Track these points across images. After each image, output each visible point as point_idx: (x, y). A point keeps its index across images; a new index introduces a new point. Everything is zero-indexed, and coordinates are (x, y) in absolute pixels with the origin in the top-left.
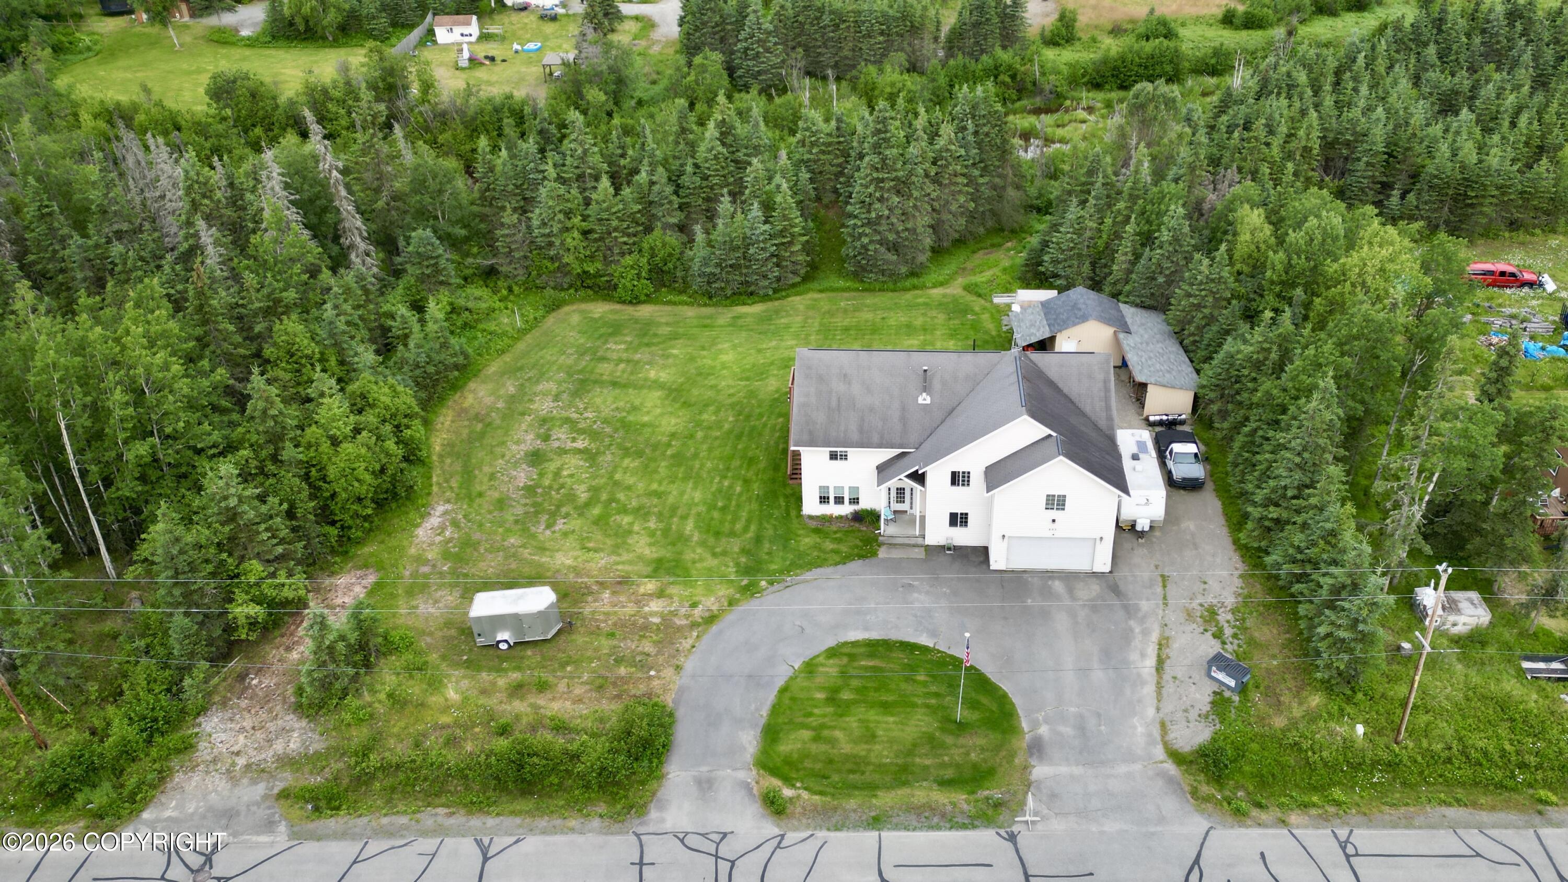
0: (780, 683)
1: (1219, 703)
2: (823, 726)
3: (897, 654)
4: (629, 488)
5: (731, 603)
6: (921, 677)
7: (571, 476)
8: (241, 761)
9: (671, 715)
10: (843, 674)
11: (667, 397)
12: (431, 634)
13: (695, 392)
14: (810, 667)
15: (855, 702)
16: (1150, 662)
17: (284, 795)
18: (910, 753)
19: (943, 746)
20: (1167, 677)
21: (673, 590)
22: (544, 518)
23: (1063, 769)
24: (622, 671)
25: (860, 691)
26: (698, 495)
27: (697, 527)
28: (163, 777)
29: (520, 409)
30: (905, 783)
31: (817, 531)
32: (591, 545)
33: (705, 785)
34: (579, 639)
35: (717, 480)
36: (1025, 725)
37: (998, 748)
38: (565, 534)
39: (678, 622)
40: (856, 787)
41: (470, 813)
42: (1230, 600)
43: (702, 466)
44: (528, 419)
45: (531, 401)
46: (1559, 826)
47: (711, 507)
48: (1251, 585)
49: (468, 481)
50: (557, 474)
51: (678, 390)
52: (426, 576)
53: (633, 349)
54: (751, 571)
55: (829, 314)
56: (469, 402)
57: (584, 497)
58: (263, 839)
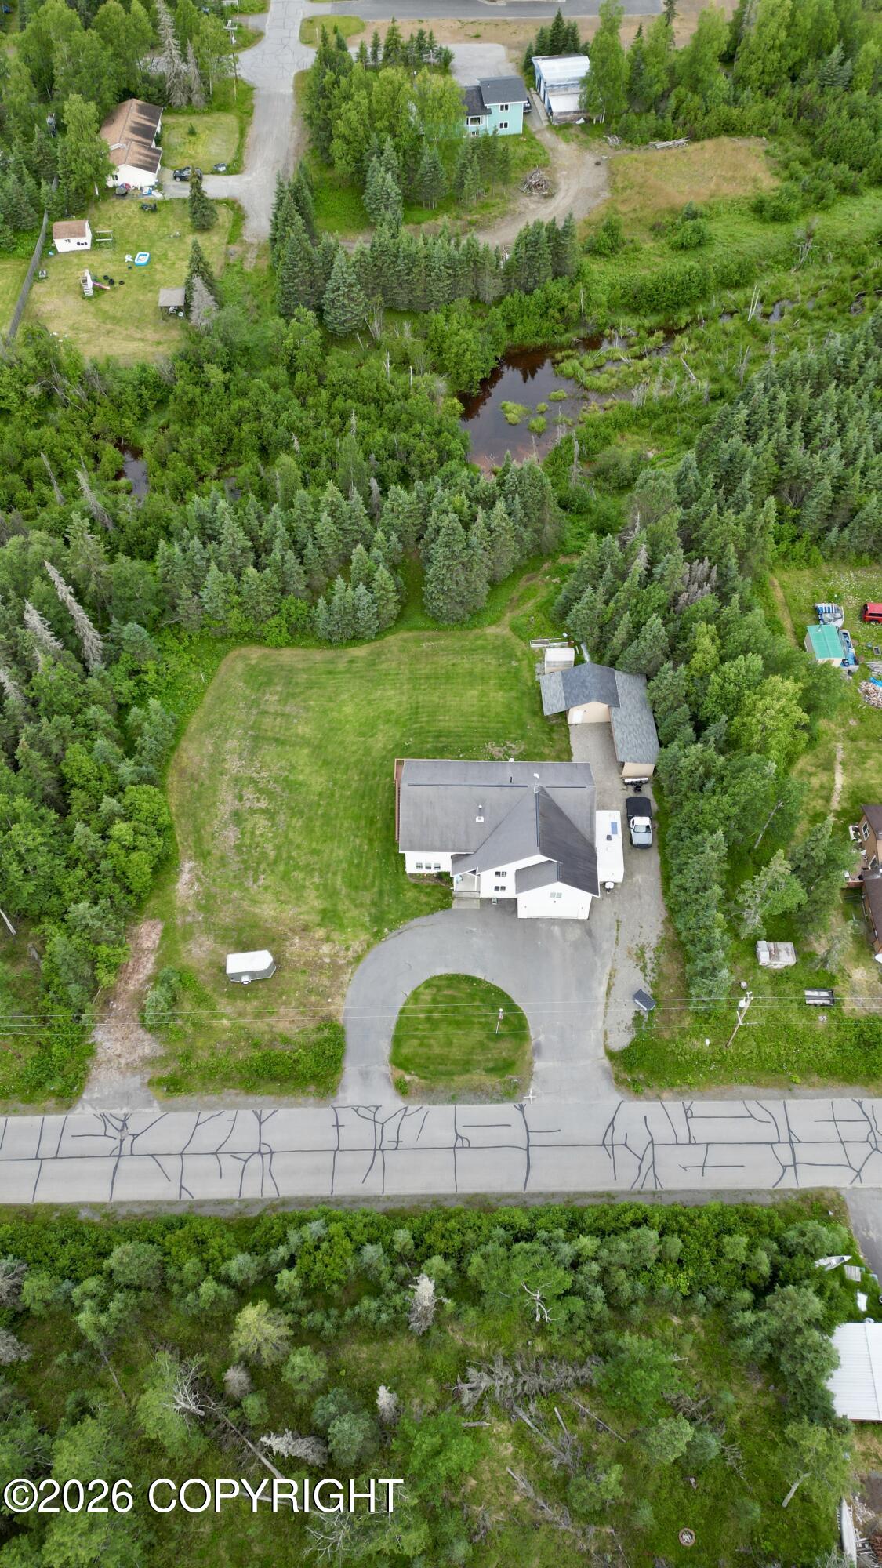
0: (400, 1006)
1: (638, 1018)
2: (425, 1037)
3: (464, 986)
4: (298, 847)
5: (369, 946)
6: (477, 1002)
7: (262, 835)
8: (123, 1061)
9: (343, 1031)
10: (434, 1001)
11: (313, 753)
12: (203, 972)
14: (416, 995)
15: (441, 1020)
16: (604, 989)
17: (150, 1083)
18: (471, 1053)
19: (488, 1049)
20: (611, 1000)
21: (335, 936)
22: (251, 873)
23: (551, 1064)
24: (313, 999)
25: (443, 1012)
26: (341, 853)
27: (344, 883)
28: (86, 1071)
29: (219, 770)
30: (468, 1071)
31: (415, 886)
32: (282, 898)
33: (365, 1075)
34: (286, 974)
35: (352, 839)
36: (532, 1034)
37: (517, 1050)
38: (266, 888)
39: (341, 962)
40: (442, 1074)
41: (247, 1093)
42: (654, 941)
43: (342, 825)
44: (226, 778)
45: (224, 760)
46: (796, 1098)
47: (351, 864)
48: (667, 929)
49: (199, 841)
50: (253, 833)
51: (319, 747)
52: (191, 924)
53: (283, 701)
54: (379, 920)
55: (415, 658)
56: (185, 762)
57: (272, 854)
58: (148, 1110)
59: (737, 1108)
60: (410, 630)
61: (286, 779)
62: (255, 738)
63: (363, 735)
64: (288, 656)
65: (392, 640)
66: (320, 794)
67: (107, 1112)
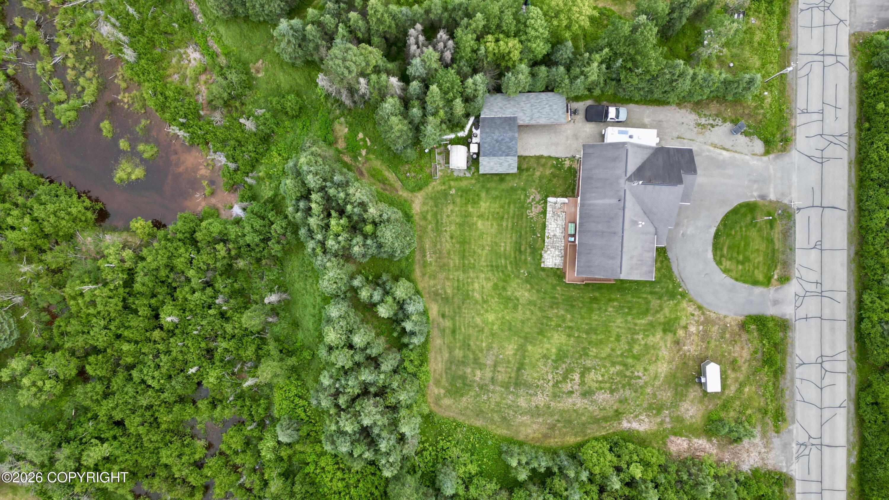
0: (733, 281)
2: (754, 266)
3: (722, 240)
5: (690, 301)
6: (733, 233)
7: (603, 376)
8: (763, 450)
9: (748, 317)
10: (730, 259)
12: (707, 407)
14: (726, 271)
15: (745, 256)
16: (724, 153)
17: (778, 432)
20: (731, 148)
21: (683, 322)
22: (633, 381)
23: (772, 190)
24: (727, 336)
25: (738, 253)
28: (770, 472)
33: (776, 302)
36: (753, 200)
38: (646, 370)
39: (702, 318)
40: (774, 255)
42: (694, 117)
44: (552, 404)
46: (797, 47)
47: (628, 314)
49: (605, 419)
50: (601, 382)
51: (526, 338)
52: (671, 418)
53: (481, 366)
54: (672, 295)
56: (538, 435)
57: (618, 368)
58: (795, 431)
60: (413, 271)
62: (517, 385)
64: (435, 366)
66: (569, 336)
67: (795, 455)
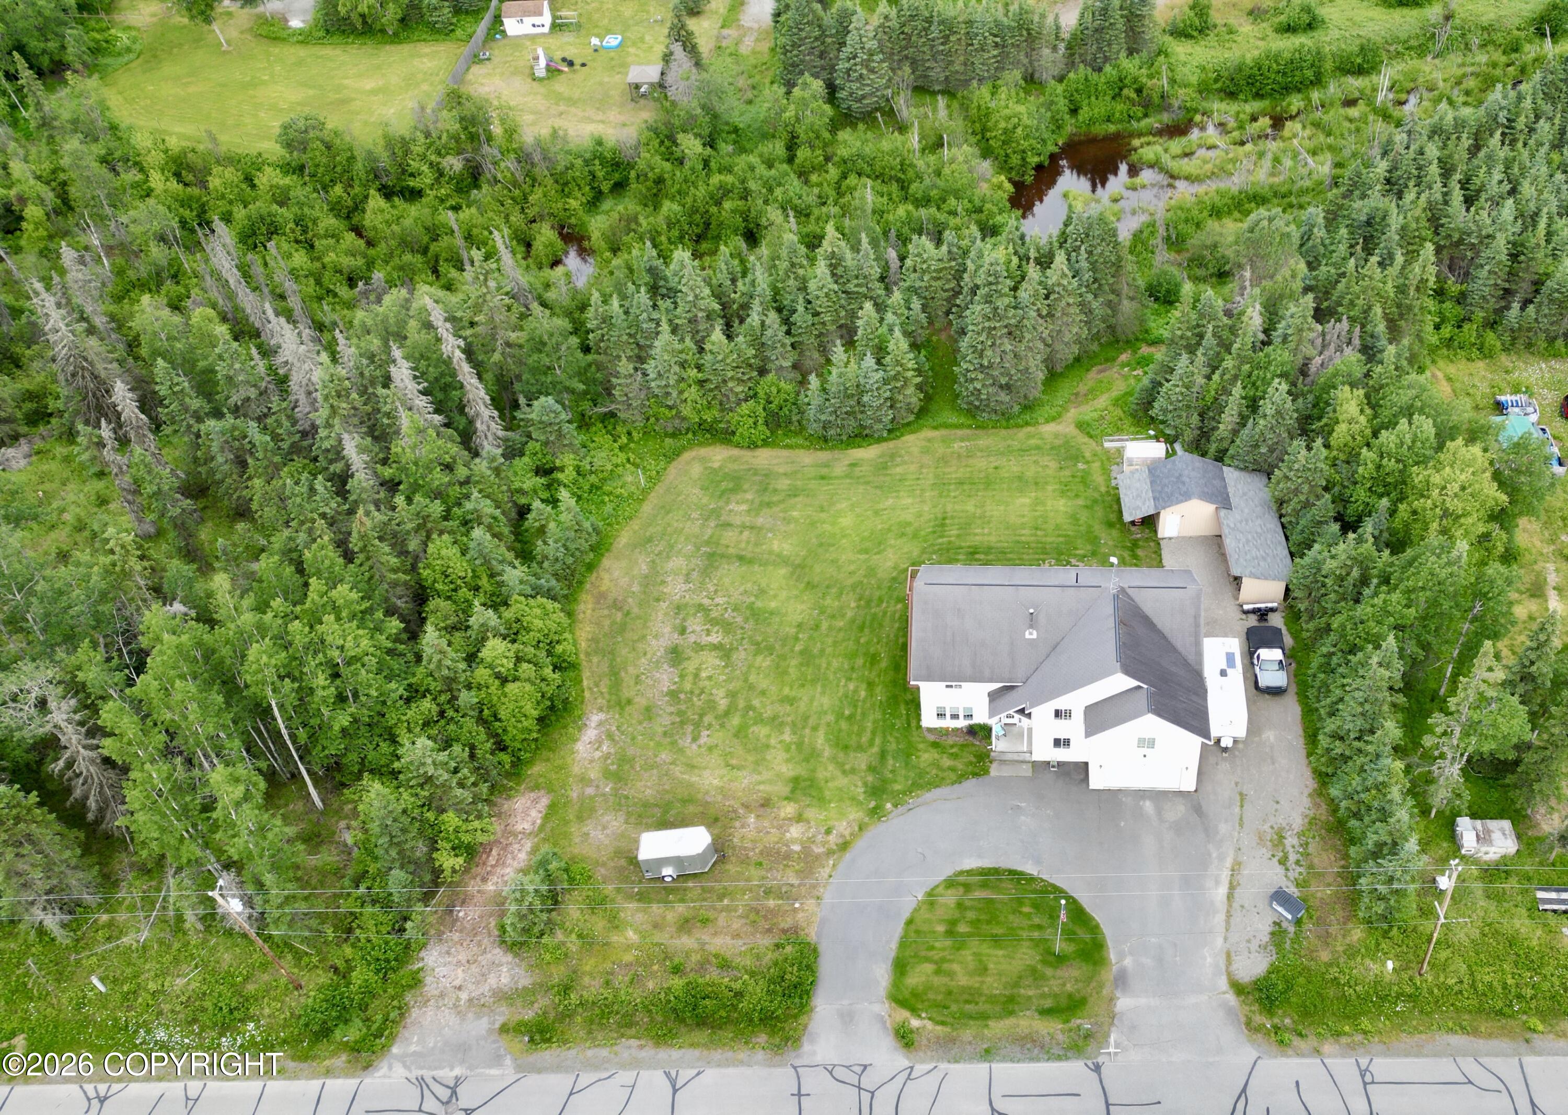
0: (906, 915)
1: (1278, 933)
2: (943, 960)
3: (1006, 884)
4: (763, 693)
5: (861, 827)
6: (1026, 909)
7: (710, 678)
8: (464, 996)
9: (815, 950)
10: (960, 905)
11: (792, 573)
12: (604, 864)
13: (818, 569)
14: (931, 898)
15: (970, 935)
16: (1223, 890)
17: (504, 1029)
18: (1016, 985)
19: (1043, 977)
20: (1236, 905)
21: (810, 813)
22: (689, 728)
23: (1142, 1001)
24: (771, 903)
25: (975, 923)
26: (826, 701)
27: (828, 740)
28: (403, 1011)
29: (655, 594)
30: (1011, 1013)
31: (935, 745)
32: (734, 762)
33: (847, 1018)
34: (732, 868)
35: (843, 683)
36: (1113, 957)
37: (1089, 980)
38: (710, 749)
39: (818, 850)
40: (971, 1017)
41: (657, 1045)
42: (1298, 822)
43: (829, 664)
44: (664, 605)
45: (663, 582)
46: (1539, 1053)
47: (840, 716)
48: (1317, 806)
49: (616, 684)
50: (696, 676)
51: (801, 566)
52: (591, 798)
53: (755, 510)
54: (878, 791)
55: (944, 460)
56: (606, 585)
57: (723, 704)
58: (494, 1072)
59: (1445, 1068)
60: (935, 428)
61: (751, 607)
62: (711, 556)
63: (866, 551)
64: (764, 457)
65: (912, 442)
66: (800, 626)
67: (427, 1074)
